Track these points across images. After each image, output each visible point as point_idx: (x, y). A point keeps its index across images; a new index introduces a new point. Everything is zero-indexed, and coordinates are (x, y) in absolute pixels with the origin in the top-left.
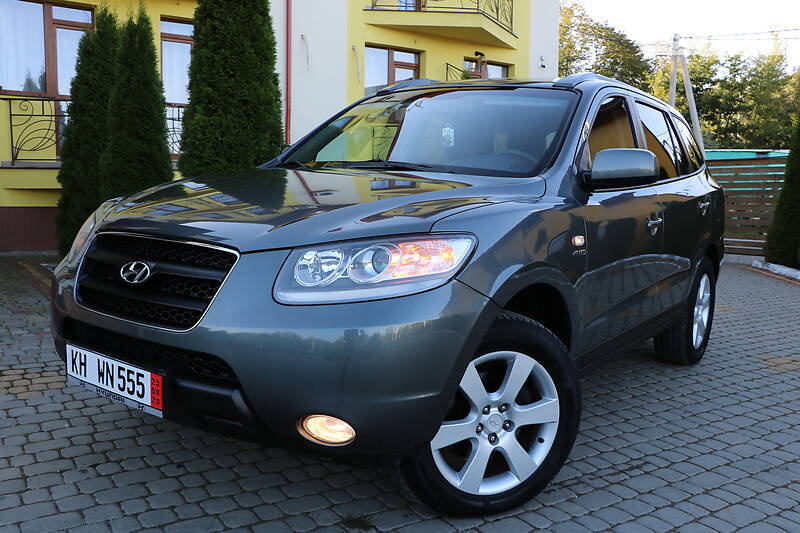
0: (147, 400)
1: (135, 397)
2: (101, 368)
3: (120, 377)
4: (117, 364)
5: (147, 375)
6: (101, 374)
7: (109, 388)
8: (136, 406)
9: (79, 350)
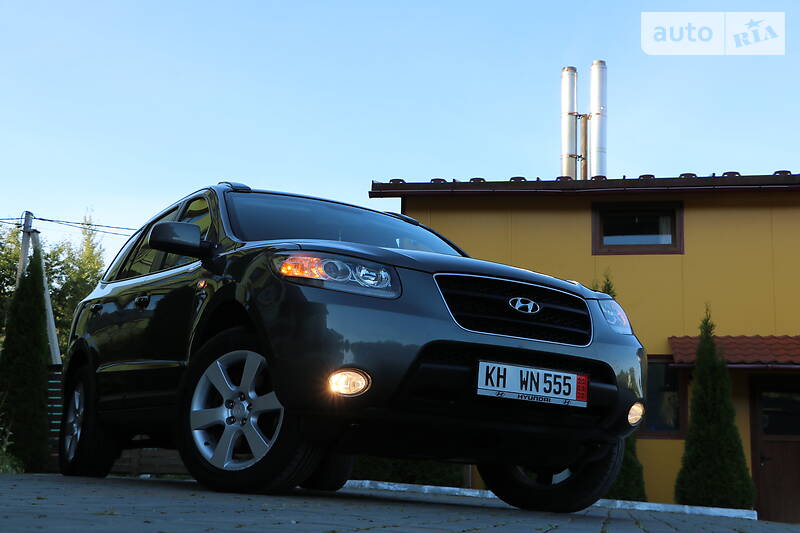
0: (573, 395)
1: (561, 395)
2: (524, 376)
3: (546, 382)
4: (542, 372)
5: (574, 377)
6: (524, 383)
7: (534, 392)
8: (561, 403)
9: (497, 365)
